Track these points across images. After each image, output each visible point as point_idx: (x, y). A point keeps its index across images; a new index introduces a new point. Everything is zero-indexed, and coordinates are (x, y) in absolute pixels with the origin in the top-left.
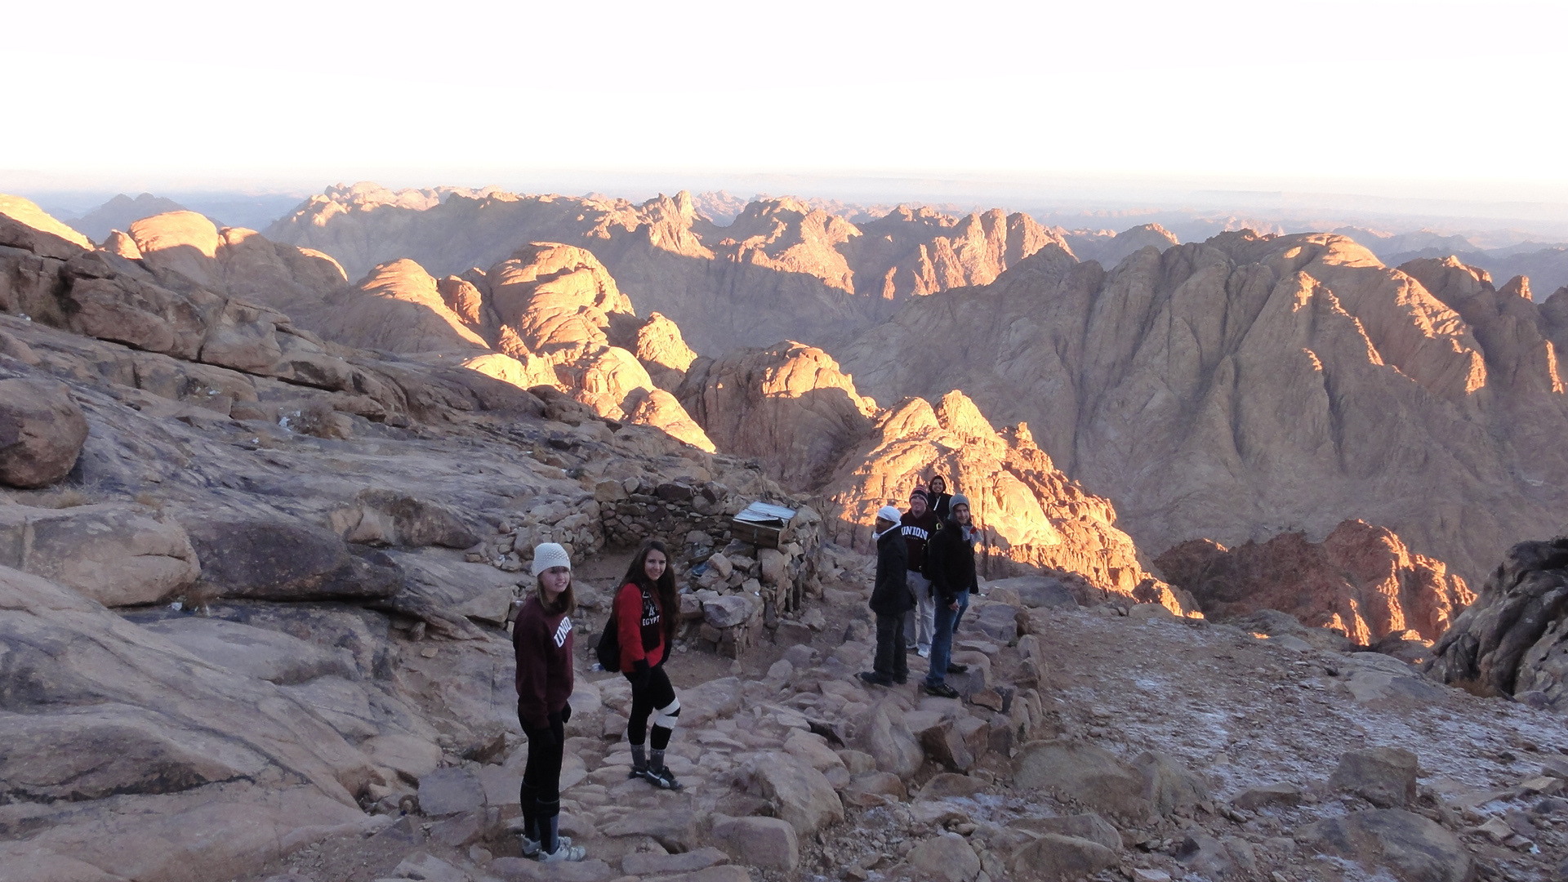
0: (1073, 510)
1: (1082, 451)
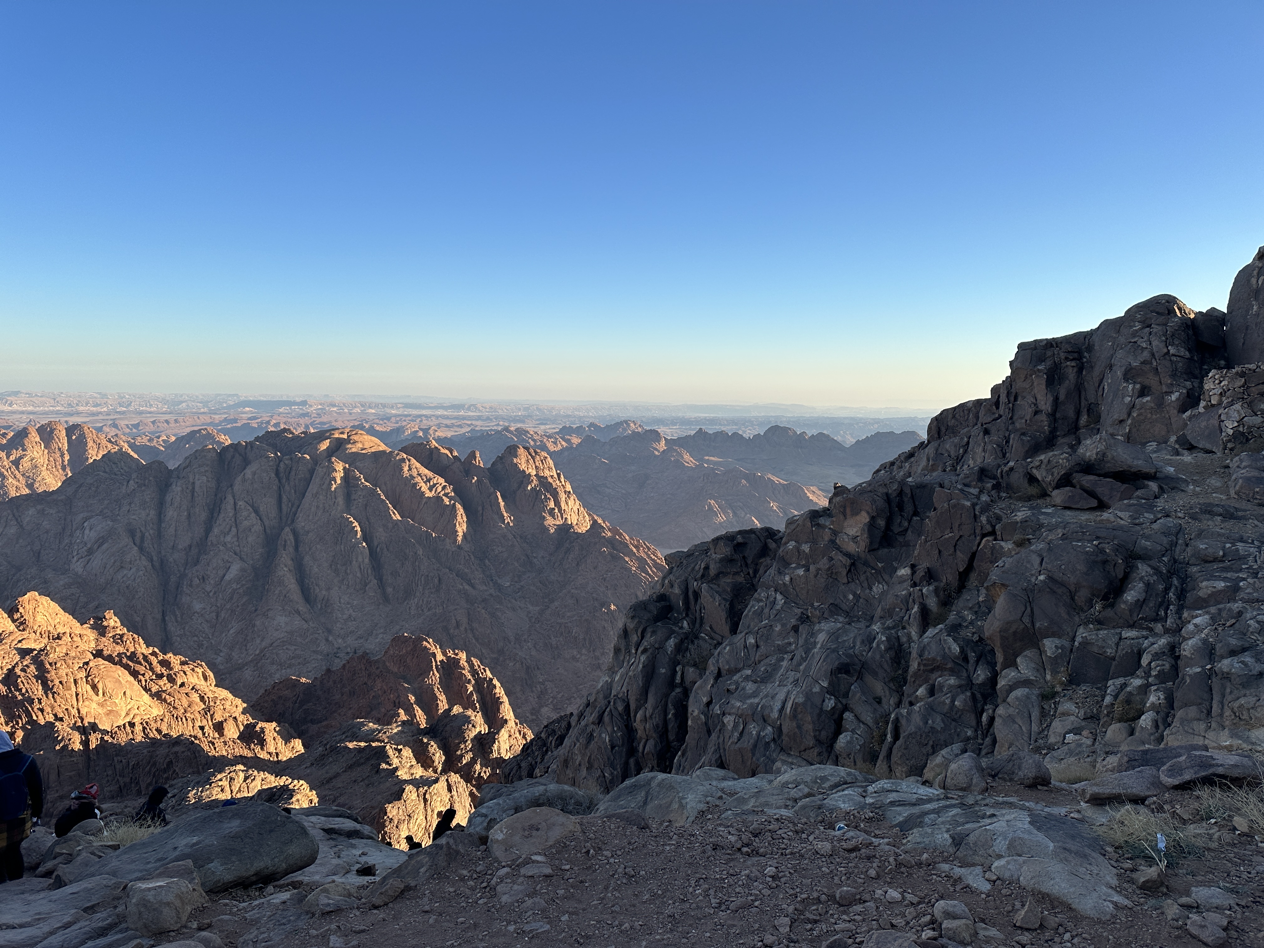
0: (171, 680)
1: (172, 627)
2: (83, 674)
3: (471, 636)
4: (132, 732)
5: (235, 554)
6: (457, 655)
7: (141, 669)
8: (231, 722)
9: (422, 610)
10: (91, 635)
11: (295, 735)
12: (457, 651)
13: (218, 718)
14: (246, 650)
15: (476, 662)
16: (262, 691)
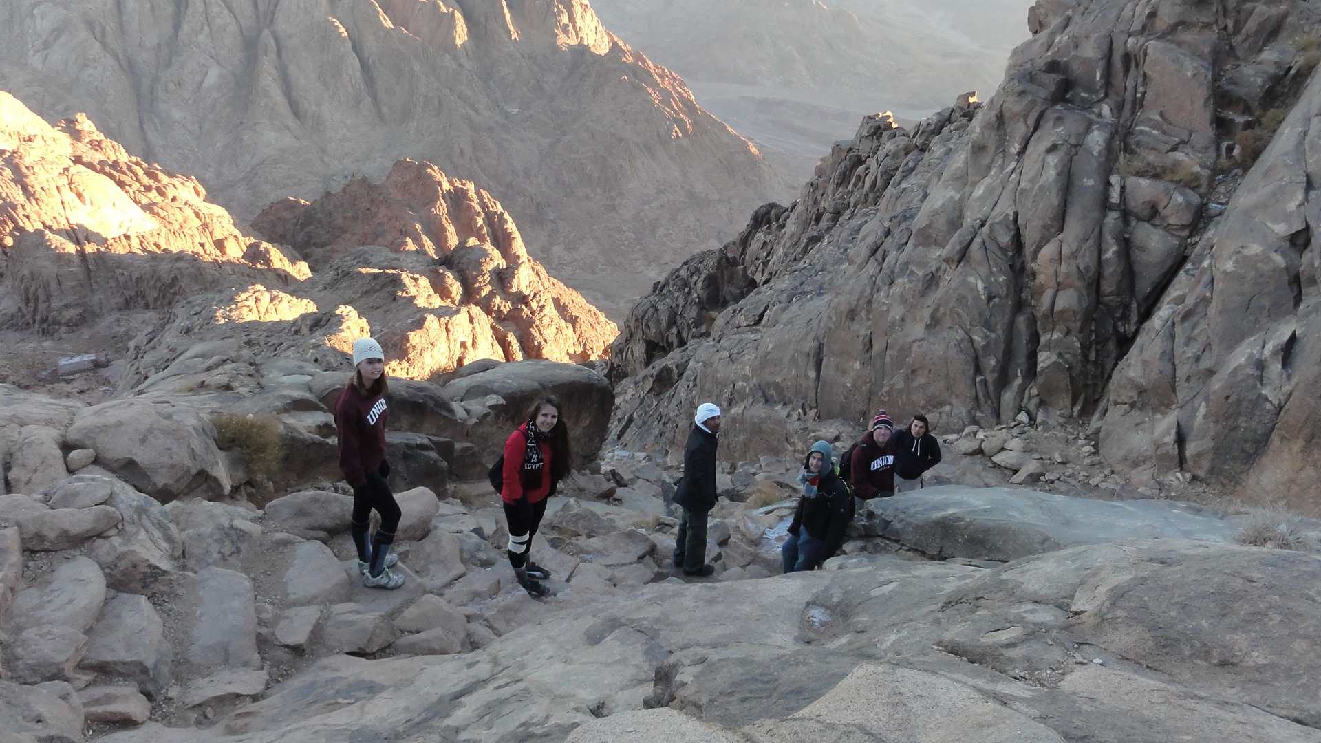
0: (161, 193)
1: (152, 136)
2: (66, 181)
3: (476, 166)
4: (129, 245)
5: (212, 57)
6: (464, 185)
7: (127, 179)
8: (231, 240)
9: (423, 135)
10: (65, 139)
11: (300, 257)
12: (464, 181)
13: (218, 235)
14: (237, 166)
15: (485, 194)
16: (258, 212)
